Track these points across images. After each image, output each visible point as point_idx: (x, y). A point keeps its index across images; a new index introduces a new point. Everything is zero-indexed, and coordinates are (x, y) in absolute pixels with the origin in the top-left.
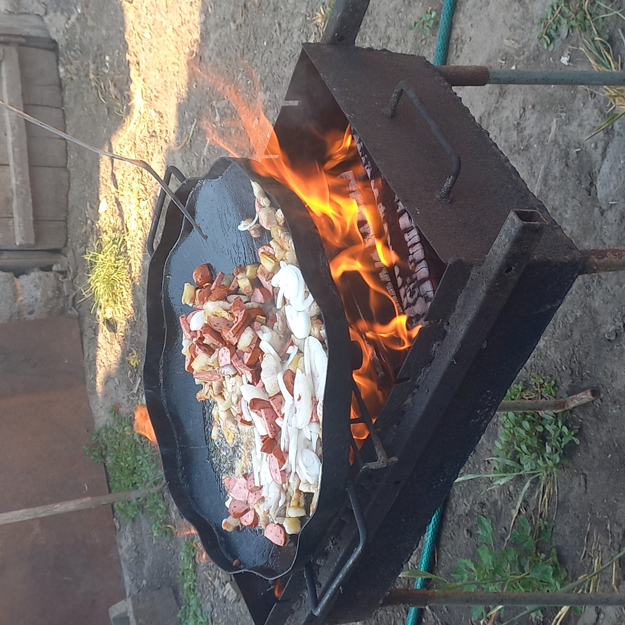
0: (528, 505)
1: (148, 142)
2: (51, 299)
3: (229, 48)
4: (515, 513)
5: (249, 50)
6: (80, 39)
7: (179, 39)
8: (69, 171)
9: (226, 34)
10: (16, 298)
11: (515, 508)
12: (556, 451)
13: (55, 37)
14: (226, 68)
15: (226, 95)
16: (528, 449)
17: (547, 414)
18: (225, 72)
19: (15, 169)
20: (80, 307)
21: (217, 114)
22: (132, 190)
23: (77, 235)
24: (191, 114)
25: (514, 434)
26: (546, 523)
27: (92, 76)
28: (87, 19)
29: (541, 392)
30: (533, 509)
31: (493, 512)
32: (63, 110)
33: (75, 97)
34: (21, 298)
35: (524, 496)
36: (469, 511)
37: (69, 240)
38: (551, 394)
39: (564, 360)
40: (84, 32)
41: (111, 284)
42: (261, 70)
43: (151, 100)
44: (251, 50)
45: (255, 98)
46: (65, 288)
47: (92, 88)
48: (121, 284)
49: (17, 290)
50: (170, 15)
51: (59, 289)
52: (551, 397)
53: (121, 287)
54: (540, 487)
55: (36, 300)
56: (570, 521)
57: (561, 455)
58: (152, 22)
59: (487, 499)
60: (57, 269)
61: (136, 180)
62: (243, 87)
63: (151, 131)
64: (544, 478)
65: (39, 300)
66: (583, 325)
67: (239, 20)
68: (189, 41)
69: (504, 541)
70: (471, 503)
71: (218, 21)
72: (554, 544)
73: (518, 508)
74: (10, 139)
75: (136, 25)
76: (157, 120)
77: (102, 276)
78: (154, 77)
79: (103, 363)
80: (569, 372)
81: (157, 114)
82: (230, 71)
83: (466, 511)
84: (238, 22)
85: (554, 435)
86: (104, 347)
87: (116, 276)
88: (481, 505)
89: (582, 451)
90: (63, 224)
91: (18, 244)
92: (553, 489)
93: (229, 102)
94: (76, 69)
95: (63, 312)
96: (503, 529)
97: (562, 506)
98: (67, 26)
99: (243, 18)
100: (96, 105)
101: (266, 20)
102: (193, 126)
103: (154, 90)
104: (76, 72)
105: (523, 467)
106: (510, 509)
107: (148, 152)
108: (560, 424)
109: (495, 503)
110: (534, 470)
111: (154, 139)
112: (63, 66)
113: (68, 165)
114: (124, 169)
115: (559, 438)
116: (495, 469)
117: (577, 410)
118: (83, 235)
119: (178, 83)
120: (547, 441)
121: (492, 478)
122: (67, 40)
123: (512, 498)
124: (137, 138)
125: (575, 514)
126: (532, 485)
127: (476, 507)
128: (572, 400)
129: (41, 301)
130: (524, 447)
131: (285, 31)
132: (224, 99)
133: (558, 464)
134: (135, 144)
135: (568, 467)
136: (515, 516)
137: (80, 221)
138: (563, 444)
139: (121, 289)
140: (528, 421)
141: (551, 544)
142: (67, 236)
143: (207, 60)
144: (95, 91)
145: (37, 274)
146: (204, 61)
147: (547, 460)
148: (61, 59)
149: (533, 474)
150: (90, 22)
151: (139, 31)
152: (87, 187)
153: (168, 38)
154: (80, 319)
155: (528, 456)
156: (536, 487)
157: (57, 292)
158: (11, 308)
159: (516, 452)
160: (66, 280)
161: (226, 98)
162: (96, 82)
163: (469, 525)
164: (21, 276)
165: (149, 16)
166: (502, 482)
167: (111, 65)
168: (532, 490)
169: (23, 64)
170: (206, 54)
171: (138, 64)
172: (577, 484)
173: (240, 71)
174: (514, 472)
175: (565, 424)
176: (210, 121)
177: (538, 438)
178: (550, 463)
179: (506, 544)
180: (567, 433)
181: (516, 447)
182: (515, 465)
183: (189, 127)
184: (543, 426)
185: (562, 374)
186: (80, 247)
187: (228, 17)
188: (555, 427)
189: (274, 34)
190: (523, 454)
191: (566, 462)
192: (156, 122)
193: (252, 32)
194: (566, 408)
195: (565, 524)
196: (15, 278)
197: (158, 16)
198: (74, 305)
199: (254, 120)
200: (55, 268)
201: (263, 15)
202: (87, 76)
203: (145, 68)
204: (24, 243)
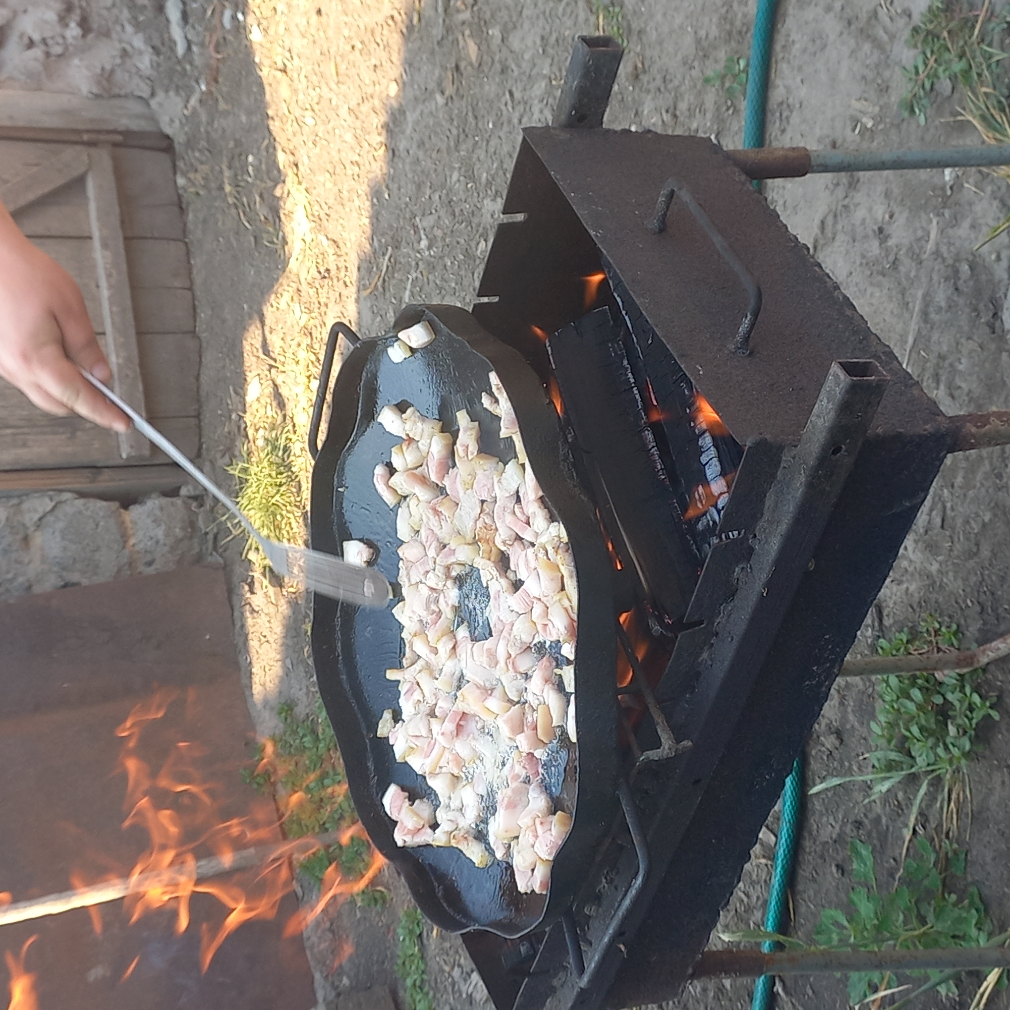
0: (927, 820)
1: (318, 286)
2: (181, 540)
3: (436, 133)
4: (907, 834)
5: (467, 136)
6: (208, 133)
7: (358, 124)
8: (199, 338)
9: (431, 113)
10: (125, 542)
11: (906, 826)
12: (965, 732)
13: (168, 130)
14: (434, 166)
15: (434, 206)
16: (921, 732)
17: (947, 676)
18: (432, 172)
19: (115, 340)
20: (225, 551)
21: (423, 237)
22: (297, 363)
23: (216, 438)
24: (383, 240)
25: (899, 710)
26: (955, 846)
27: (228, 188)
28: (217, 100)
29: (937, 643)
30: (934, 826)
31: (874, 835)
32: (186, 243)
33: (205, 221)
34: (132, 541)
35: (920, 806)
36: (839, 835)
37: (204, 446)
38: (952, 645)
39: (968, 590)
40: (213, 121)
41: (271, 511)
42: (486, 165)
43: (321, 219)
44: (470, 136)
45: (480, 209)
46: (201, 523)
47: (229, 206)
48: (288, 512)
49: (126, 529)
50: (343, 88)
51: (192, 524)
52: (952, 649)
53: (289, 515)
54: (943, 790)
55: (157, 542)
56: (992, 841)
57: (972, 738)
58: (316, 100)
59: (865, 815)
60: (187, 494)
61: (304, 346)
62: (461, 192)
63: (322, 270)
64: (948, 776)
65: (161, 542)
66: (996, 535)
67: (450, 90)
68: (375, 125)
69: (894, 879)
70: (840, 823)
71: (418, 93)
72: (969, 879)
73: (911, 826)
74: (105, 293)
75: (293, 104)
76: (331, 251)
77: (258, 500)
78: (325, 185)
79: (265, 636)
80: (978, 609)
81: (331, 243)
82: (440, 168)
83: (834, 836)
84: (447, 93)
85: (960, 708)
86: (266, 611)
87: (279, 499)
88: (857, 825)
89: (1004, 731)
90: (193, 421)
91: (124, 456)
92: (964, 792)
93: (439, 218)
94: (203, 178)
95: (199, 559)
96: (892, 861)
97: (978, 818)
98: (186, 112)
99: (455, 87)
100: (237, 233)
101: (490, 88)
102: (387, 258)
103: (324, 205)
104: (202, 183)
105: (915, 762)
106: (901, 828)
107: (319, 303)
108: (968, 690)
109: (878, 820)
110: (933, 764)
111: (326, 281)
112: (184, 174)
113: (197, 329)
114: (284, 331)
115: (968, 713)
116: (874, 766)
117: (992, 668)
118: (226, 437)
119: (360, 192)
120: (949, 717)
121: (871, 781)
122: (186, 133)
123: (902, 810)
124: (303, 281)
125: (999, 830)
126: (931, 789)
127: (848, 829)
128: (984, 652)
129: (165, 545)
130: (915, 730)
131: (519, 103)
132: (431, 213)
133: (969, 752)
134: (299, 290)
135: (984, 757)
136: (908, 838)
137: (221, 415)
138: (974, 722)
139: (289, 518)
140: (920, 689)
141: (965, 879)
142: (200, 440)
143: (403, 154)
144: (233, 211)
145: (156, 502)
146: (399, 157)
147: (951, 747)
148: (180, 164)
149: (933, 771)
150: (222, 106)
151: (297, 115)
152: (227, 361)
153: (343, 122)
154: (226, 569)
155: (920, 744)
156: (937, 791)
157: (189, 530)
158: (118, 557)
159: (905, 738)
160: (202, 509)
161: (434, 211)
162: (236, 198)
163: (839, 858)
164: (131, 507)
165: (311, 91)
166: (885, 787)
167: (257, 169)
168: (931, 797)
169: (120, 174)
170: (402, 145)
171: (296, 165)
172: (999, 782)
173: (455, 168)
174: (902, 770)
175: (976, 689)
176: (413, 249)
177: (937, 715)
178: (955, 752)
179: (897, 883)
180: (979, 705)
181: (903, 731)
182: (903, 759)
183: (382, 260)
184: (943, 695)
185: (967, 612)
186: (223, 456)
187: (432, 85)
188: (961, 695)
189: (503, 108)
190: (915, 741)
191: (980, 749)
192: (331, 254)
193: (470, 108)
194: (976, 665)
195: (985, 847)
196: (122, 510)
197: (325, 91)
198: (215, 548)
199: (478, 244)
200: (184, 491)
201: (485, 79)
202: (221, 188)
203: (309, 171)
204: (133, 454)
